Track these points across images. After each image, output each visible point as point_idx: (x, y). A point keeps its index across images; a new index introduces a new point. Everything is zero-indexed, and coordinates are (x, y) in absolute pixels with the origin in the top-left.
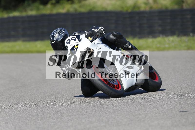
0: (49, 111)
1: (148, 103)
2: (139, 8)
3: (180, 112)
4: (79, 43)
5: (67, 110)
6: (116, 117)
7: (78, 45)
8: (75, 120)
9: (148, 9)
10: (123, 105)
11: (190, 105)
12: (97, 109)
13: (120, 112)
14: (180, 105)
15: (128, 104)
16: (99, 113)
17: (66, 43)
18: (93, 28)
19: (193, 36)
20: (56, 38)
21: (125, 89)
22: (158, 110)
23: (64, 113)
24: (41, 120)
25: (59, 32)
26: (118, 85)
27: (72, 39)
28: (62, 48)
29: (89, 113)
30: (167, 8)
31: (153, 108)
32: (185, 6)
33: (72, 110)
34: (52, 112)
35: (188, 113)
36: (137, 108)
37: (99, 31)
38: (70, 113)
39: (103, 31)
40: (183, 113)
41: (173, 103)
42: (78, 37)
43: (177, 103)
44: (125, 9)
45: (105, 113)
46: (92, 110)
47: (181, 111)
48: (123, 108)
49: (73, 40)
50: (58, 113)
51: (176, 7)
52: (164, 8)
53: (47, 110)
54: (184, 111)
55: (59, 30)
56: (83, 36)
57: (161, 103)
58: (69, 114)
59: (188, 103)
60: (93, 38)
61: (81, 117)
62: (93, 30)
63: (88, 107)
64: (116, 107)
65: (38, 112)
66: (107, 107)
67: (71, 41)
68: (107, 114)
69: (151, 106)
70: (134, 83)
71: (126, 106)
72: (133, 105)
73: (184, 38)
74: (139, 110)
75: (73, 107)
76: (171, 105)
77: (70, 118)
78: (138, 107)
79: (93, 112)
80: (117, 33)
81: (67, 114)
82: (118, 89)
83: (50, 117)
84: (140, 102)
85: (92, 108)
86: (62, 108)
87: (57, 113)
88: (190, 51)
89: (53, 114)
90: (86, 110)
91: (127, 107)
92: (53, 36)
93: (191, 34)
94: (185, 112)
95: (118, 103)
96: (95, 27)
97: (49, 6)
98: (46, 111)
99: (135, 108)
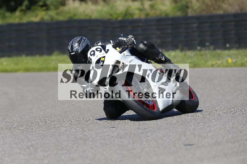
0: (19, 146)
1: (144, 134)
2: (132, 15)
3: (185, 145)
4: (105, 55)
5: (42, 144)
6: (105, 152)
7: (104, 57)
8: (53, 156)
9: (143, 17)
10: (113, 137)
11: (197, 137)
12: (80, 143)
13: (109, 145)
14: (184, 136)
15: (119, 135)
16: (83, 147)
17: (89, 55)
18: (121, 37)
19: (200, 50)
20: (76, 48)
21: (161, 109)
22: (157, 143)
23: (38, 148)
24: (8, 157)
25: (78, 42)
26: (153, 105)
27: (96, 49)
28: (83, 60)
29: (70, 148)
30: (167, 15)
31: (151, 141)
32: (190, 13)
33: (48, 144)
34: (23, 146)
35: (195, 146)
36: (130, 140)
37: (130, 40)
38: (46, 147)
39: (134, 40)
40: (189, 147)
41: (176, 135)
42: (104, 47)
43: (181, 133)
44: (115, 16)
45: (90, 147)
46: (74, 144)
47: (187, 144)
48: (112, 141)
49: (98, 51)
50: (31, 147)
51: (179, 14)
52: (163, 15)
53: (17, 145)
54: (190, 143)
55: (78, 39)
56: (109, 47)
57: (160, 134)
58: (45, 149)
59: (195, 134)
60: (123, 48)
61: (59, 152)
62: (120, 38)
63: (68, 141)
64: (105, 140)
65: (5, 146)
66: (92, 140)
67: (96, 52)
68: (92, 148)
69: (149, 138)
70: (170, 103)
71: (117, 138)
72: (126, 138)
73: (190, 53)
74: (133, 143)
75: (50, 141)
76: (173, 137)
77: (45, 154)
78: (132, 139)
79: (75, 147)
80: (149, 42)
81: (42, 149)
82: (153, 109)
83: (20, 153)
84: (134, 133)
85: (73, 141)
86: (36, 142)
87: (29, 148)
88: (196, 69)
89: (24, 149)
90: (66, 144)
91: (118, 140)
92: (72, 46)
93: (199, 48)
94: (191, 145)
95: (106, 134)
96: (122, 35)
97: (18, 13)
98: (15, 146)
99: (129, 140)
